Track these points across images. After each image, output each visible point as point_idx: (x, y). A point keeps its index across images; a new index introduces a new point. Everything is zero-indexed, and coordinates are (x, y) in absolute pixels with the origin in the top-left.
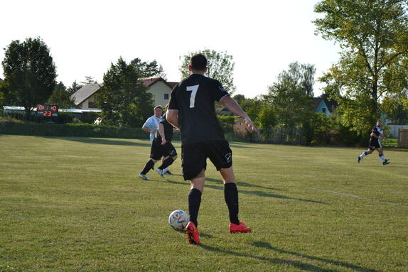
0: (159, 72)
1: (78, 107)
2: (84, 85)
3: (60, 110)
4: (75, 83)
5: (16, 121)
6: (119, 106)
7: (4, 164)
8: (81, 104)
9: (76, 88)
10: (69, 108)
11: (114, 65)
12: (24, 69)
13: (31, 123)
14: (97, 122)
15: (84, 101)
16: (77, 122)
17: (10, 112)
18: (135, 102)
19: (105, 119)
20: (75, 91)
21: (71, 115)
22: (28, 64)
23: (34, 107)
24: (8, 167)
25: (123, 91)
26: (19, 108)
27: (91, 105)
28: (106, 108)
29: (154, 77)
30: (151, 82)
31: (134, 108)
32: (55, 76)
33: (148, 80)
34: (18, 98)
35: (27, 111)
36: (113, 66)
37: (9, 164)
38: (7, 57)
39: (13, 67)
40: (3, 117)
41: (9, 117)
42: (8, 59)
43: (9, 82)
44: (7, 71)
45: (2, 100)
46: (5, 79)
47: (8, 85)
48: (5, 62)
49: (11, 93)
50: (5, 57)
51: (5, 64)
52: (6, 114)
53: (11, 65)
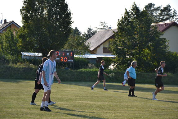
0: (173, 17)
1: (93, 52)
2: (99, 30)
3: (76, 56)
4: (90, 29)
5: (33, 67)
6: (133, 51)
7: (24, 110)
8: (96, 49)
9: (91, 34)
10: (84, 54)
11: (128, 11)
12: (41, 17)
14: (112, 67)
15: (99, 46)
16: (92, 68)
17: (28, 58)
18: (149, 48)
19: (119, 64)
20: (90, 37)
21: (86, 61)
22: (45, 11)
24: (27, 113)
25: (136, 36)
26: (36, 54)
27: (106, 51)
28: (119, 53)
29: (168, 22)
30: (165, 27)
31: (148, 54)
32: (70, 23)
33: (162, 25)
34: (35, 45)
35: (44, 56)
36: (127, 13)
37: (28, 111)
38: (25, 5)
39: (31, 14)
40: (21, 63)
41: (27, 63)
42: (26, 7)
43: (28, 29)
44: (25, 18)
45: (20, 46)
46: (23, 26)
47: (27, 32)
48: (23, 10)
49: (29, 40)
50: (23, 5)
51: (24, 12)
52: (24, 60)
53: (29, 13)
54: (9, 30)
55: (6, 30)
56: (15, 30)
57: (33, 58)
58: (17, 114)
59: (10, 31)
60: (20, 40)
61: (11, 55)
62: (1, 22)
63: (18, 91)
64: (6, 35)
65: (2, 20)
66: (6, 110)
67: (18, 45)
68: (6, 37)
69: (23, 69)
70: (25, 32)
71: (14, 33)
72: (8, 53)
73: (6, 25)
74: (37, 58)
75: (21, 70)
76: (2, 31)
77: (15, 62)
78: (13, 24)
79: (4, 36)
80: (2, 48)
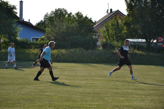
5: (138, 52)
7: (130, 91)
13: (151, 54)
17: (132, 44)
23: (154, 39)
24: (133, 93)
26: (140, 40)
34: (139, 32)
35: (148, 42)
37: (134, 91)
39: (135, 3)
41: (132, 49)
43: (132, 17)
44: (130, 7)
45: (125, 33)
46: (128, 14)
49: (133, 27)
51: (128, 1)
53: (133, 2)
54: (115, 18)
55: (112, 18)
56: (121, 18)
57: (137, 44)
58: (123, 94)
59: (116, 19)
60: (125, 27)
61: (117, 41)
63: (123, 74)
64: (112, 23)
65: (108, 10)
66: (113, 90)
67: (123, 32)
68: (112, 25)
70: (130, 20)
71: (120, 21)
72: (114, 40)
73: (111, 14)
74: (141, 44)
76: (108, 20)
78: (118, 13)
79: (110, 24)
80: (108, 35)
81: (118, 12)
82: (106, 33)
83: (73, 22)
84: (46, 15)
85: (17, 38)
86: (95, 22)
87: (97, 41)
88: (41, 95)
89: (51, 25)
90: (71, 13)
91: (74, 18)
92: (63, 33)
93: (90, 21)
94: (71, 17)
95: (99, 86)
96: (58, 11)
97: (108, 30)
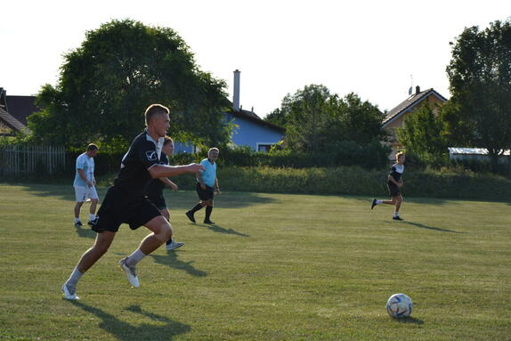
5: (472, 174)
7: (456, 256)
12: (486, 79)
17: (461, 158)
22: (495, 70)
23: (505, 149)
24: (462, 261)
26: (477, 150)
34: (475, 133)
35: (493, 155)
37: (464, 257)
38: (456, 57)
39: (467, 75)
40: (448, 168)
41: (460, 168)
42: (458, 62)
43: (460, 103)
44: (456, 83)
45: (446, 136)
46: (452, 98)
47: (458, 110)
48: (452, 68)
49: (462, 124)
50: (453, 59)
51: (452, 71)
52: (453, 161)
53: (463, 73)
54: (426, 106)
55: (418, 106)
56: (437, 106)
57: (471, 157)
58: (442, 262)
59: (429, 109)
60: (446, 124)
61: (429, 152)
62: (410, 92)
64: (419, 116)
65: (411, 88)
66: (422, 254)
67: (442, 133)
68: (420, 118)
69: (452, 180)
71: (435, 112)
72: (424, 149)
73: (419, 96)
74: (479, 158)
75: (448, 181)
76: (412, 109)
77: (436, 166)
79: (415, 117)
80: (412, 140)
81: (432, 94)
82: (408, 135)
83: (341, 113)
84: (285, 99)
85: (229, 145)
86: (386, 112)
87: (390, 151)
88: (277, 263)
89: (297, 119)
90: (336, 96)
91: (343, 104)
92: (322, 134)
93: (376, 110)
94: (336, 102)
95: (394, 245)
96: (310, 90)
97: (411, 130)
